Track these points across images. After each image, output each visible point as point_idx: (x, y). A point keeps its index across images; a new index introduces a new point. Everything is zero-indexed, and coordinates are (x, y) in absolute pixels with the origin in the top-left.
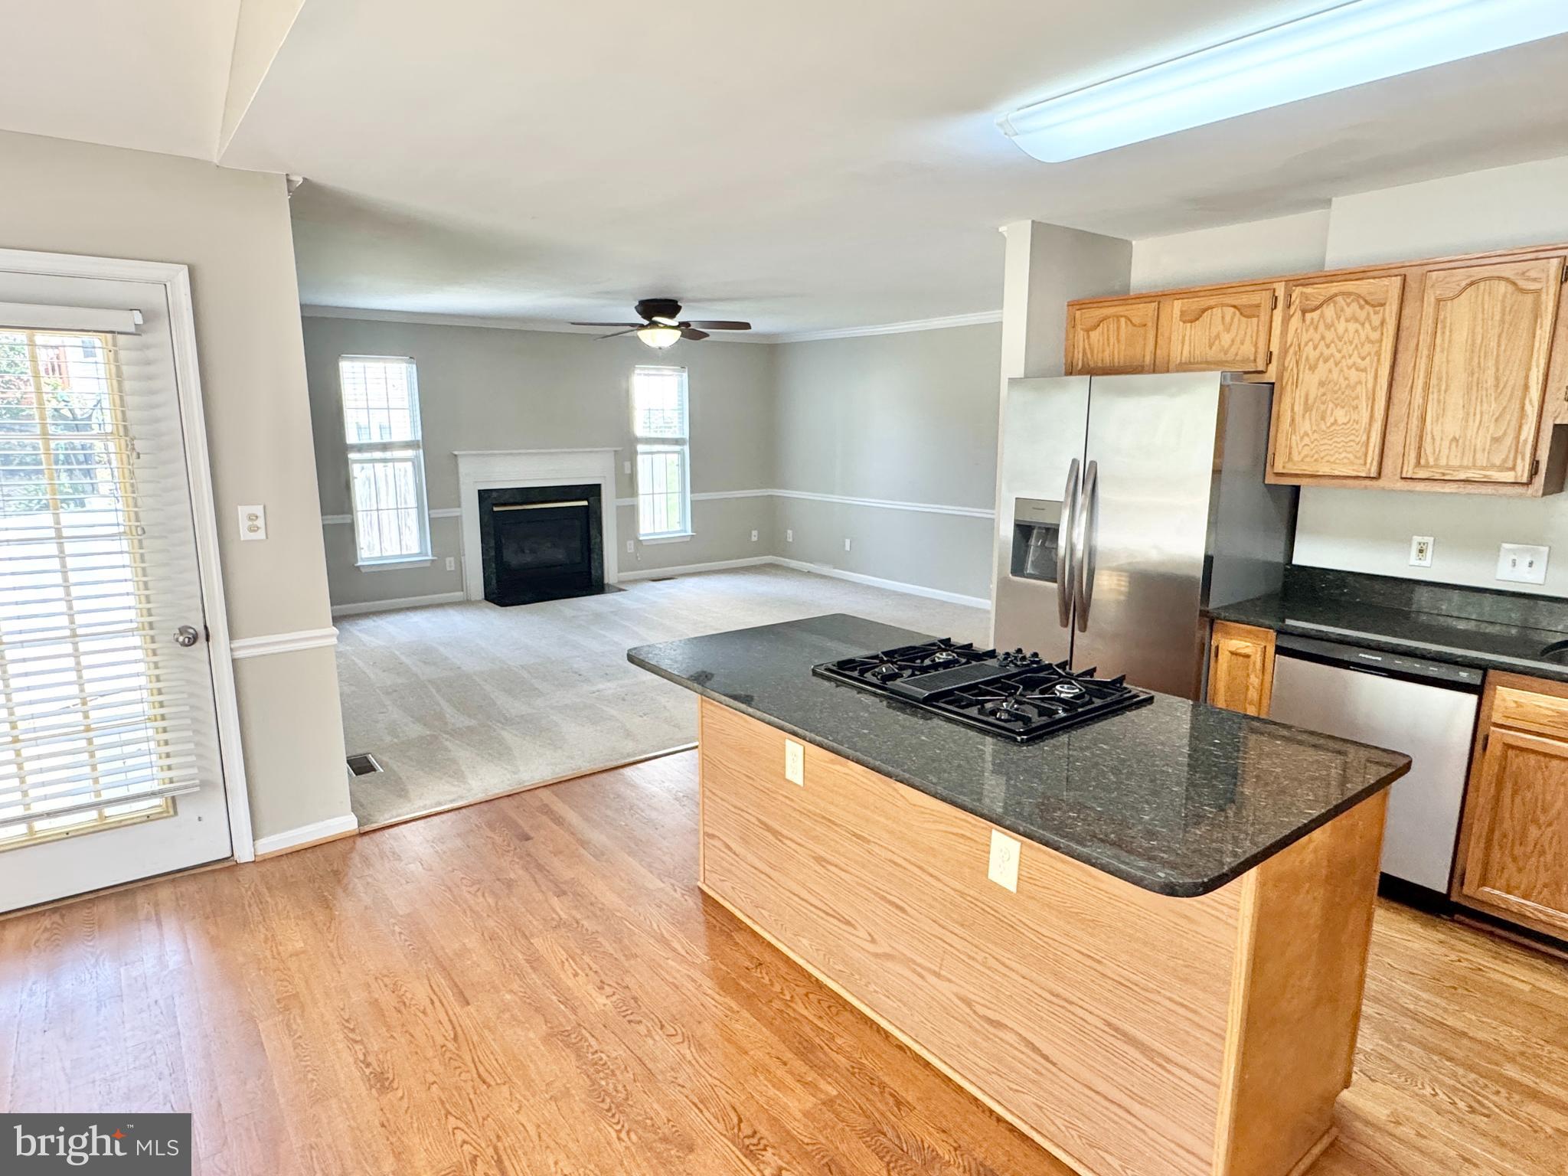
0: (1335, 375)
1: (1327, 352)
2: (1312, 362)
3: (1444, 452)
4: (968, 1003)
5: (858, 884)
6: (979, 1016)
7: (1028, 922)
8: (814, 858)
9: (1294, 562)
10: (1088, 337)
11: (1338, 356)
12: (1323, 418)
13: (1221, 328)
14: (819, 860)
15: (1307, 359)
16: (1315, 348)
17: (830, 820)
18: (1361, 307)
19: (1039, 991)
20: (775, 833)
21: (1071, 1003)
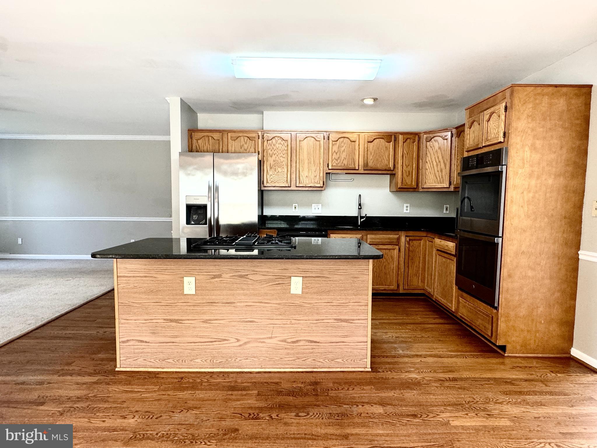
0: (277, 159)
1: (274, 152)
2: (271, 155)
3: (305, 180)
4: (284, 341)
5: (229, 322)
6: (290, 343)
7: (306, 302)
8: (203, 322)
9: (264, 214)
10: (197, 142)
11: (277, 153)
12: (275, 171)
13: (244, 143)
14: (206, 321)
15: (270, 154)
16: (271, 151)
17: (212, 303)
18: (282, 141)
19: (312, 322)
20: (176, 321)
21: (323, 320)
